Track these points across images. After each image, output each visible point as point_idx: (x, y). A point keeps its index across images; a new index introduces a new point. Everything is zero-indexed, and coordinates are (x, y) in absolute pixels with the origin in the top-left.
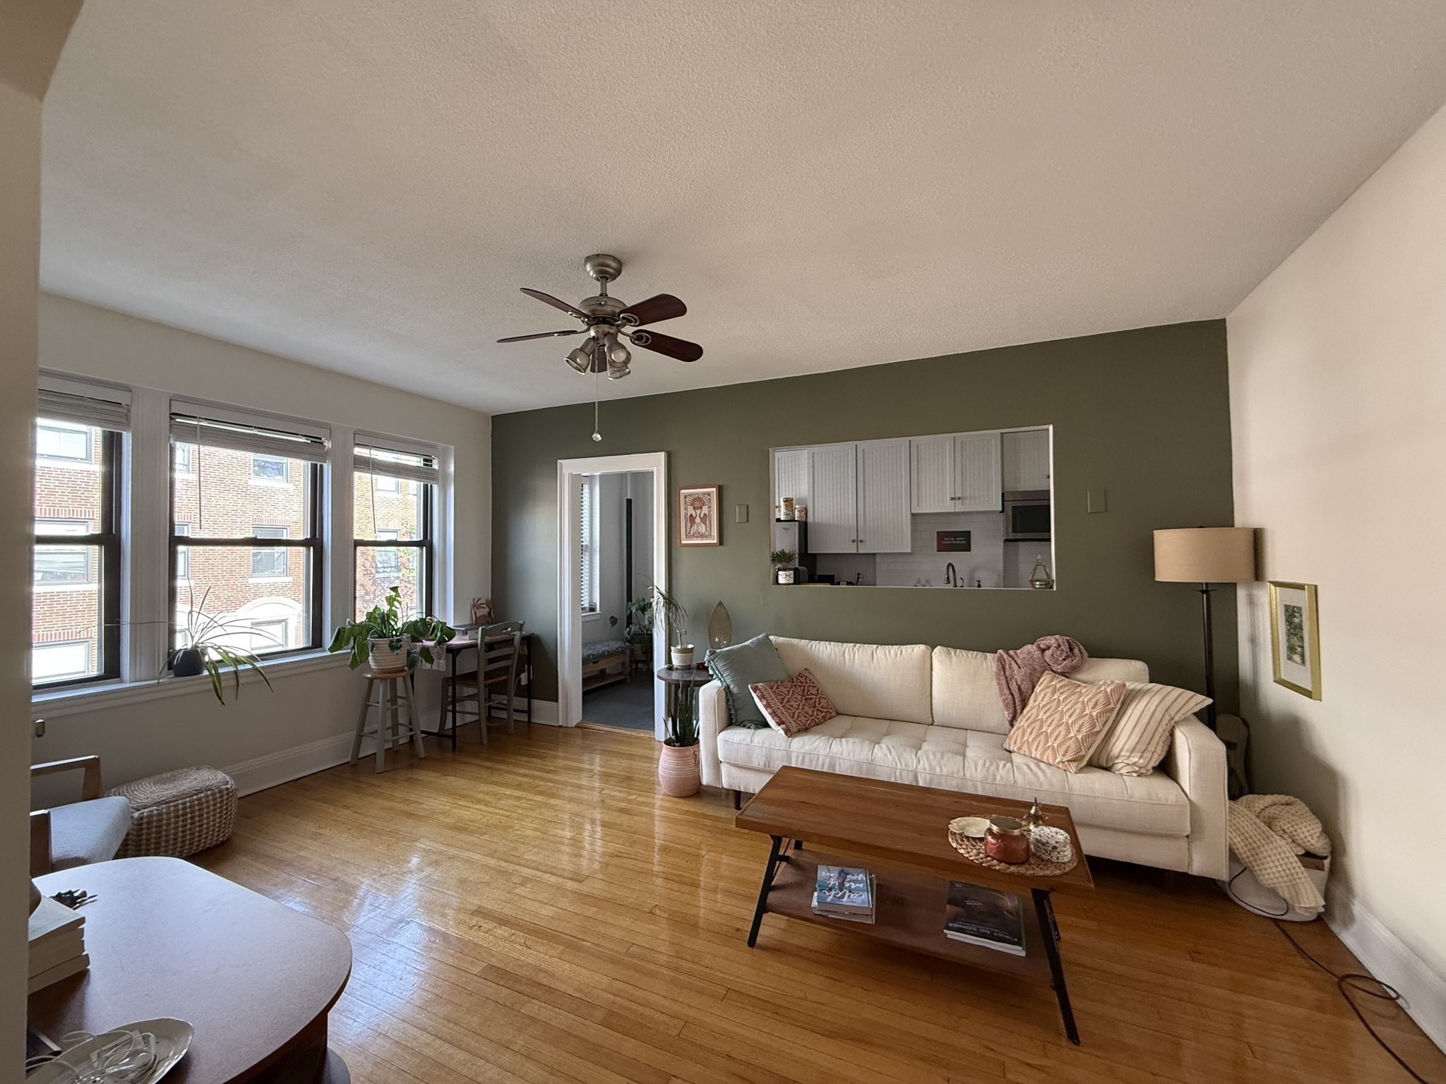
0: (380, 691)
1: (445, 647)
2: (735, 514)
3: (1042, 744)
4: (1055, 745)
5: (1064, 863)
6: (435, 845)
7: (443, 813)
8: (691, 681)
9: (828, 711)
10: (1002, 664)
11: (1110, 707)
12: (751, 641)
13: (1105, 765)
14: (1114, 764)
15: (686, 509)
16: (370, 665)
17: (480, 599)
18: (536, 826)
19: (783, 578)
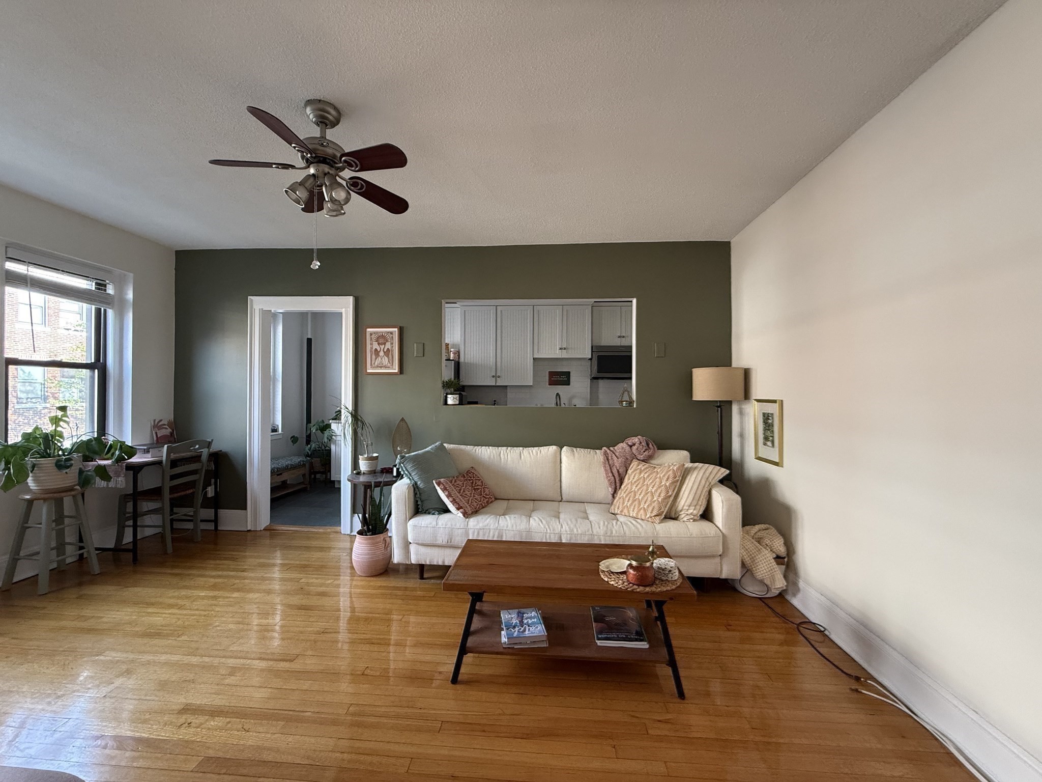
0: (43, 512)
1: (124, 465)
2: (413, 349)
3: (637, 506)
4: (646, 507)
5: (675, 581)
6: (125, 655)
7: (130, 623)
8: (381, 482)
9: (490, 497)
10: (607, 457)
11: (676, 479)
12: (430, 447)
13: (673, 517)
14: (679, 515)
15: (371, 344)
16: (29, 486)
17: (161, 420)
18: (238, 619)
19: (451, 400)
